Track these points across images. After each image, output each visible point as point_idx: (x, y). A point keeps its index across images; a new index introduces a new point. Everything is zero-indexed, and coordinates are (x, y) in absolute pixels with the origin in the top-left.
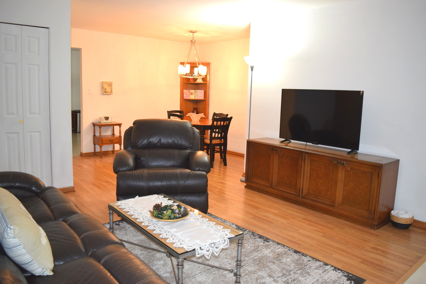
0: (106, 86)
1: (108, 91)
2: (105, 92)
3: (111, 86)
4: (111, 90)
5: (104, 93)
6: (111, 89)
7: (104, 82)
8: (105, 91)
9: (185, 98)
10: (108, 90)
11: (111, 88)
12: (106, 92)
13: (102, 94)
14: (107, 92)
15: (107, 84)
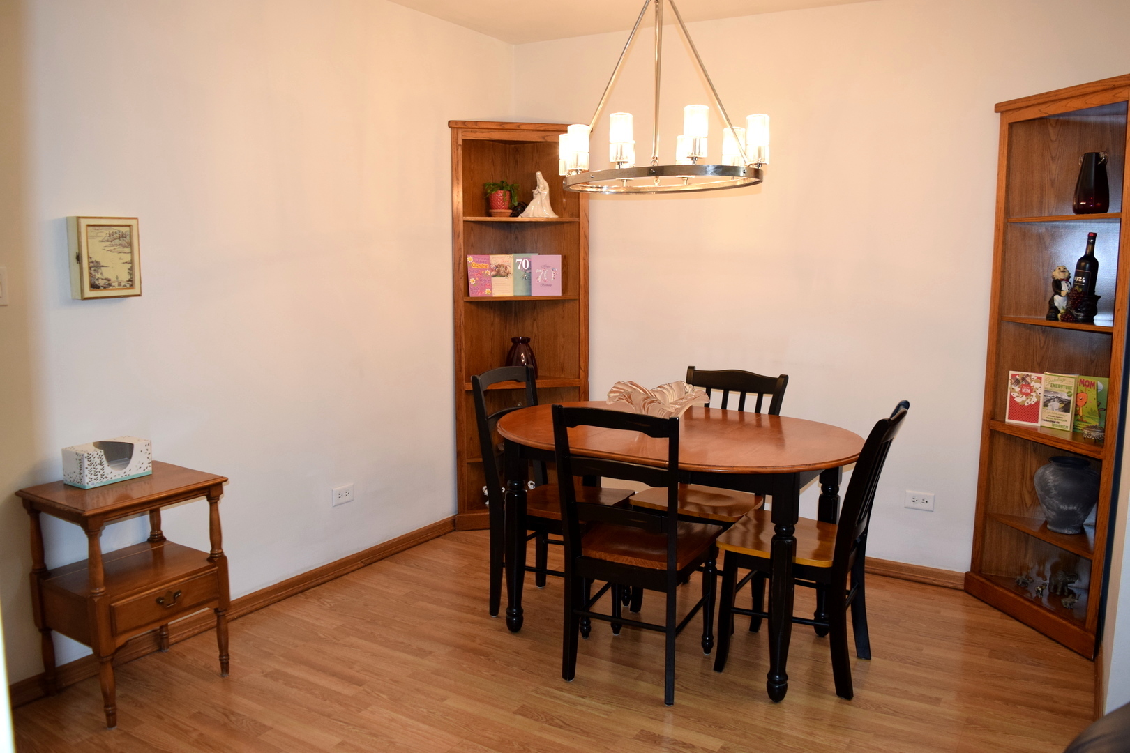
0: (96, 249)
1: (113, 279)
2: (94, 286)
3: (130, 245)
4: (131, 269)
5: (89, 293)
6: (131, 262)
7: (84, 223)
8: (91, 276)
9: (474, 294)
10: (114, 269)
11: (127, 258)
12: (102, 283)
13: (74, 300)
14: (108, 286)
15: (104, 233)
